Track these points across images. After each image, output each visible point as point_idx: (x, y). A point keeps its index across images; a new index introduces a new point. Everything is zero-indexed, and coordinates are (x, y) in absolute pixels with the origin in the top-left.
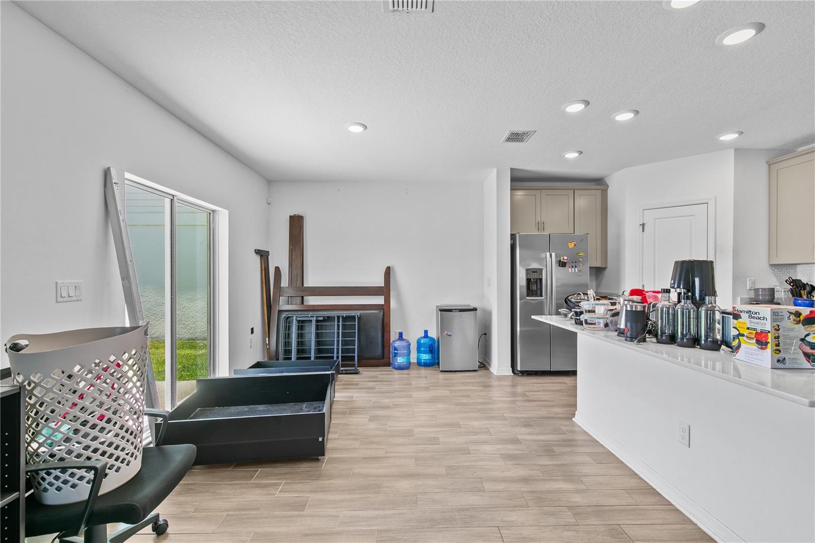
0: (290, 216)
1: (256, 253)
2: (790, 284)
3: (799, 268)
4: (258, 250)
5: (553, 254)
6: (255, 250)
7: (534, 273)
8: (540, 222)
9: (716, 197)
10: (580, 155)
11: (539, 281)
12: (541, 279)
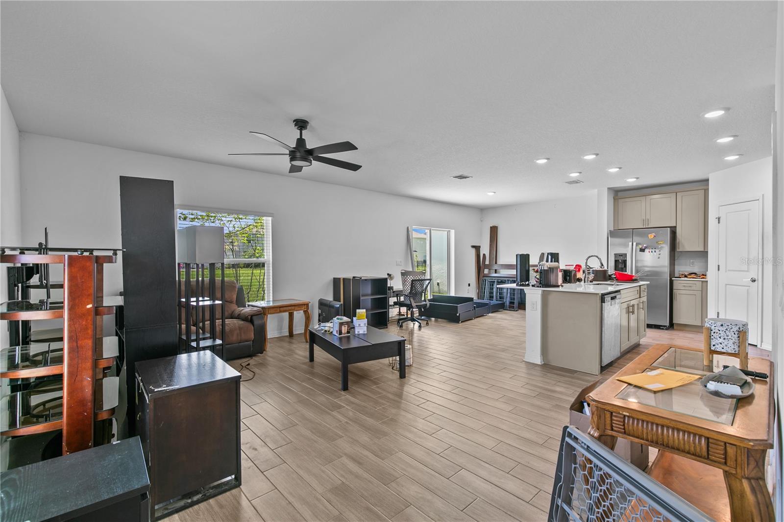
0: (491, 227)
5: (635, 243)
6: (472, 246)
7: (620, 257)
8: (645, 219)
9: (763, 195)
11: (625, 262)
12: (626, 260)
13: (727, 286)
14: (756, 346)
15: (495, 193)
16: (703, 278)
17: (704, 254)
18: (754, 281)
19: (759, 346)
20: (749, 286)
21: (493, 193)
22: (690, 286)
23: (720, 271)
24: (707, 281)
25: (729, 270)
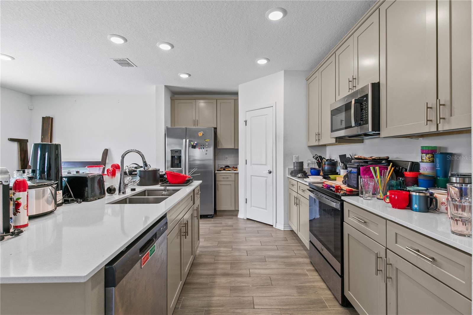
0: (43, 117)
1: (9, 140)
2: (316, 159)
3: (328, 148)
4: (10, 139)
5: (188, 140)
6: (9, 139)
7: (176, 153)
8: (195, 120)
9: (276, 102)
10: (190, 77)
11: (180, 158)
12: (181, 156)
13: (252, 177)
14: (273, 226)
15: (13, 58)
16: (235, 170)
17: (235, 151)
18: (270, 172)
19: (274, 226)
20: (267, 177)
21: (10, 59)
22: (228, 178)
23: (247, 165)
24: (238, 173)
25: (253, 164)
